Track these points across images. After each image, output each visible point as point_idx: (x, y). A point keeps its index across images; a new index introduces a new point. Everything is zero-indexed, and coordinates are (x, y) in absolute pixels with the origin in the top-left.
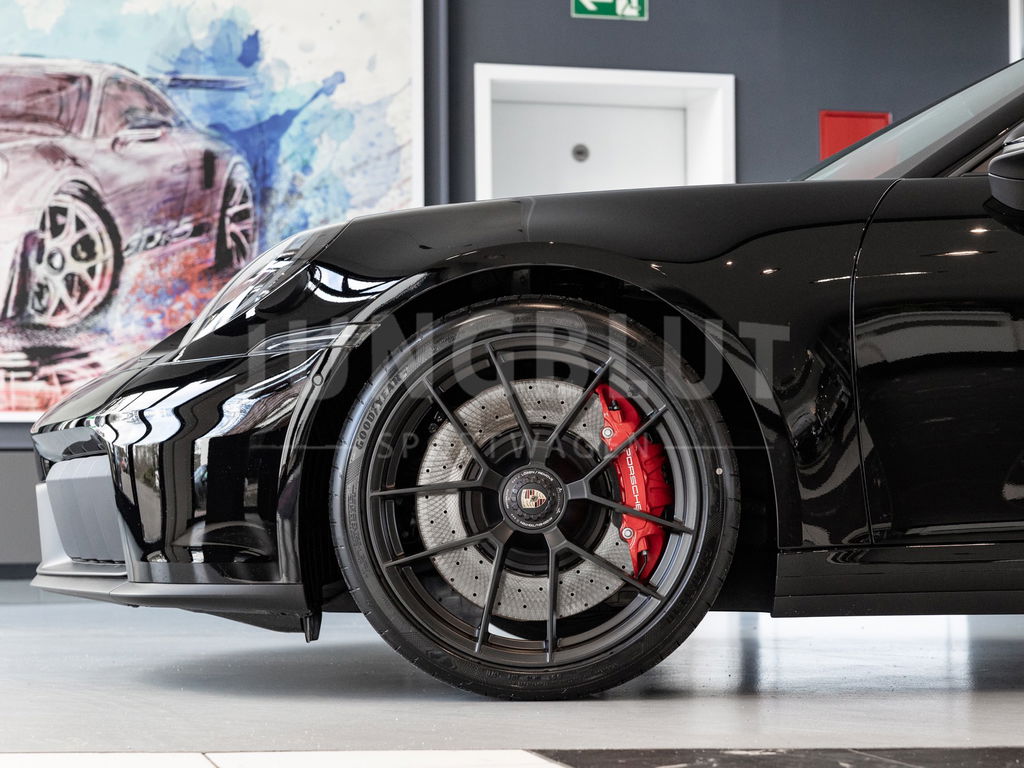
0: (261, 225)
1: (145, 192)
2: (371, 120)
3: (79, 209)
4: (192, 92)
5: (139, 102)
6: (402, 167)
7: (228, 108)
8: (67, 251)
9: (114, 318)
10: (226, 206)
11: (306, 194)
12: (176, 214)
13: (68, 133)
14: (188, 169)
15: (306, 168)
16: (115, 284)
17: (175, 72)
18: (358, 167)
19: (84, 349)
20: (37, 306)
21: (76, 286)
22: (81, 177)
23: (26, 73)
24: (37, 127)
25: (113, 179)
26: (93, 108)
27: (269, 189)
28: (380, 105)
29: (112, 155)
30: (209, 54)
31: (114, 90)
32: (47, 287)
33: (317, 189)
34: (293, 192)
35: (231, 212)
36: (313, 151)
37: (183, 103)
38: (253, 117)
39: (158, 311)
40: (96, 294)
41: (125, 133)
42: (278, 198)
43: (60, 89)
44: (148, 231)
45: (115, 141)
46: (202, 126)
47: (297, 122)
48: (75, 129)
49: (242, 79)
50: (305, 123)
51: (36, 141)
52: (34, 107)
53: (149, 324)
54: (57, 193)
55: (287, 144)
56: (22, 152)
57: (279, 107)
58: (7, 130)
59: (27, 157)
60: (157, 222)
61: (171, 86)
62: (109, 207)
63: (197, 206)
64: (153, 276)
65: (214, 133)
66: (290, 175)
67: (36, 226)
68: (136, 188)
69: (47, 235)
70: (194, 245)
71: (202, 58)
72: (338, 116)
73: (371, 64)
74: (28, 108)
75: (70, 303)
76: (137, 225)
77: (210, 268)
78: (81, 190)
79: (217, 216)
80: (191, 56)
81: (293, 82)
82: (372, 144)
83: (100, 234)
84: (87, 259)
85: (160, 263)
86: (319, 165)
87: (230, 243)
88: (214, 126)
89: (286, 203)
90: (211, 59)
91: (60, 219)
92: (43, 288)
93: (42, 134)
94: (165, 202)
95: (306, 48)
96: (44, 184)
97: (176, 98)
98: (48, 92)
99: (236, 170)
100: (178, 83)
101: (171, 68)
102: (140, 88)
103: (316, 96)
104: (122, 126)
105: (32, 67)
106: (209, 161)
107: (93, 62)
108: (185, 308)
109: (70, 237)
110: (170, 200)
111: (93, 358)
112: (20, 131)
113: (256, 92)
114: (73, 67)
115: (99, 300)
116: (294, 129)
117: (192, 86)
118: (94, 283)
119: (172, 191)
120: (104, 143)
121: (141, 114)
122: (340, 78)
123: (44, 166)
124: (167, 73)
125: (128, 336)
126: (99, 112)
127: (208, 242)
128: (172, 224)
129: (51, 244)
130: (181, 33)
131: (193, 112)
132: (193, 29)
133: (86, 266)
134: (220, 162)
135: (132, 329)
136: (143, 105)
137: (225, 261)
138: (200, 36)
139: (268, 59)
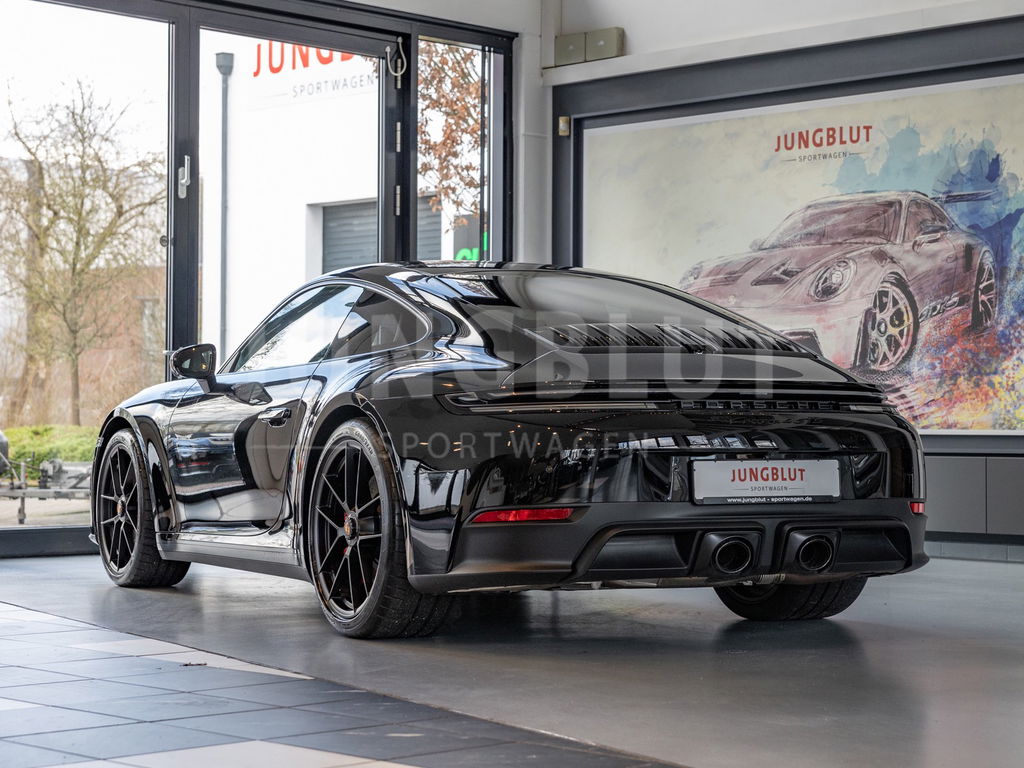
0: (1000, 295)
1: (931, 277)
3: (895, 291)
4: (958, 203)
5: (928, 216)
7: (980, 213)
8: (888, 320)
9: (915, 366)
10: (979, 282)
12: (949, 292)
13: (889, 241)
14: (957, 259)
16: (914, 342)
17: (950, 192)
19: (898, 386)
20: (872, 358)
21: (894, 344)
22: (895, 270)
23: (866, 204)
24: (872, 239)
25: (914, 269)
26: (902, 224)
27: (1006, 267)
29: (913, 253)
30: (969, 176)
31: (913, 209)
32: (877, 345)
34: (1020, 269)
35: (981, 286)
37: (953, 212)
38: (996, 217)
39: (938, 358)
40: (904, 349)
41: (921, 238)
42: (1011, 274)
43: (884, 212)
44: (933, 304)
45: (915, 242)
46: (963, 227)
48: (892, 238)
49: (990, 191)
51: (871, 248)
52: (871, 226)
53: (934, 367)
54: (882, 283)
55: (1016, 236)
56: (865, 256)
57: (1011, 208)
58: (856, 243)
59: (866, 259)
60: (938, 297)
61: (946, 202)
62: (911, 289)
63: (962, 285)
64: (936, 334)
65: (972, 231)
66: (1018, 256)
67: (871, 305)
68: (926, 275)
69: (878, 310)
70: (960, 311)
71: (964, 179)
74: (868, 227)
75: (890, 355)
76: (927, 300)
77: (969, 327)
78: (896, 279)
79: (973, 290)
80: (958, 179)
81: (1021, 188)
83: (906, 308)
84: (899, 326)
85: (938, 327)
87: (981, 308)
88: (971, 227)
89: (1016, 277)
90: (970, 180)
91: (885, 300)
92: (875, 345)
93: (874, 244)
94: (942, 283)
96: (876, 276)
97: (949, 210)
98: (878, 215)
99: (986, 258)
100: (951, 199)
101: (946, 189)
102: (929, 206)
104: (919, 232)
105: (870, 199)
106: (969, 251)
107: (902, 192)
108: (954, 356)
109: (890, 311)
110: (946, 281)
111: (903, 392)
112: (863, 243)
113: (997, 199)
114: (892, 196)
115: (906, 352)
116: (1020, 224)
117: (959, 201)
118: (903, 342)
119: (946, 275)
120: (908, 246)
123: (876, 265)
124: (944, 193)
125: (921, 376)
126: (906, 225)
127: (968, 308)
128: (947, 298)
129: (879, 317)
130: (953, 164)
131: (960, 217)
132: (959, 161)
133: (899, 329)
134: (975, 251)
135: (925, 372)
136: (930, 217)
137: (978, 323)
138: (963, 164)
139: (1005, 174)
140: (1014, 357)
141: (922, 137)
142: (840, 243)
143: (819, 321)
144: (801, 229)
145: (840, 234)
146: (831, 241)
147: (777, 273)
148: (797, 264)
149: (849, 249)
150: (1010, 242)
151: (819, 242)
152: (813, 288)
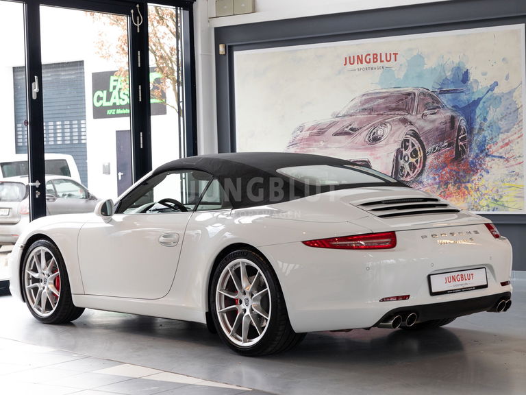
0: (470, 142)
1: (432, 133)
2: (508, 99)
3: (413, 140)
5: (430, 100)
6: (519, 116)
7: (458, 100)
8: (409, 154)
9: (424, 178)
10: (458, 136)
11: (485, 129)
12: (442, 140)
13: (409, 113)
14: (446, 123)
15: (485, 119)
16: (424, 166)
17: (441, 88)
18: (503, 118)
20: (401, 174)
21: (413, 167)
22: (412, 129)
23: (396, 94)
24: (399, 112)
25: (423, 128)
26: (416, 104)
27: (473, 128)
28: (510, 93)
29: (422, 120)
30: (452, 80)
31: (422, 97)
33: (489, 127)
34: (481, 129)
35: (460, 138)
36: (487, 113)
37: (444, 99)
38: (467, 102)
39: (437, 174)
40: (418, 169)
41: (426, 112)
42: (476, 131)
43: (406, 98)
44: (434, 146)
45: (423, 114)
46: (449, 107)
47: (481, 102)
49: (463, 88)
50: (484, 102)
51: (399, 117)
52: (398, 105)
53: (435, 179)
54: (406, 135)
55: (478, 111)
56: (396, 121)
57: (475, 97)
58: (391, 114)
59: (397, 123)
60: (436, 143)
61: (440, 94)
62: (421, 138)
63: (449, 136)
64: (436, 162)
65: (454, 109)
66: (479, 122)
67: (400, 147)
68: (430, 131)
69: (403, 149)
70: (449, 150)
71: (449, 82)
72: (495, 99)
73: (507, 78)
75: (411, 173)
76: (430, 144)
77: (454, 158)
78: (413, 133)
79: (455, 139)
80: (446, 82)
81: (480, 87)
82: (508, 108)
83: (419, 148)
84: (415, 158)
85: (437, 158)
86: (489, 118)
87: (460, 149)
88: (454, 107)
89: (478, 133)
90: (452, 82)
91: (407, 144)
92: (403, 168)
93: (401, 115)
94: (439, 135)
95: (484, 74)
96: (402, 132)
97: (442, 98)
98: (402, 100)
99: (462, 122)
100: (442, 92)
101: (439, 87)
102: (430, 95)
103: (488, 92)
104: (425, 109)
105: (398, 91)
106: (453, 119)
107: (415, 88)
108: (446, 173)
109: (410, 150)
110: (441, 134)
112: (395, 114)
113: (467, 92)
114: (410, 90)
115: (419, 171)
116: (480, 105)
117: (447, 93)
118: (418, 166)
119: (440, 131)
120: (419, 116)
121: (431, 105)
122: (496, 84)
123: (401, 125)
124: (438, 89)
125: (428, 184)
126: (418, 105)
127: (453, 149)
128: (441, 143)
129: (404, 153)
130: (443, 74)
131: (447, 102)
132: (446, 72)
133: (415, 160)
134: (456, 119)
135: (430, 181)
136: (431, 101)
137: (459, 156)
138: (449, 74)
139: (471, 80)
140: (478, 174)
141: (426, 59)
142: (382, 114)
143: (371, 155)
144: (359, 106)
145: (381, 110)
146: (376, 113)
147: (347, 130)
148: (358, 125)
149: (388, 117)
150: (475, 115)
151: (370, 114)
152: (367, 137)
